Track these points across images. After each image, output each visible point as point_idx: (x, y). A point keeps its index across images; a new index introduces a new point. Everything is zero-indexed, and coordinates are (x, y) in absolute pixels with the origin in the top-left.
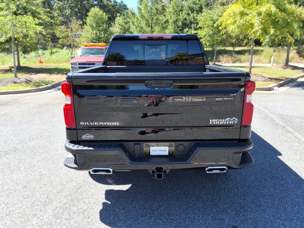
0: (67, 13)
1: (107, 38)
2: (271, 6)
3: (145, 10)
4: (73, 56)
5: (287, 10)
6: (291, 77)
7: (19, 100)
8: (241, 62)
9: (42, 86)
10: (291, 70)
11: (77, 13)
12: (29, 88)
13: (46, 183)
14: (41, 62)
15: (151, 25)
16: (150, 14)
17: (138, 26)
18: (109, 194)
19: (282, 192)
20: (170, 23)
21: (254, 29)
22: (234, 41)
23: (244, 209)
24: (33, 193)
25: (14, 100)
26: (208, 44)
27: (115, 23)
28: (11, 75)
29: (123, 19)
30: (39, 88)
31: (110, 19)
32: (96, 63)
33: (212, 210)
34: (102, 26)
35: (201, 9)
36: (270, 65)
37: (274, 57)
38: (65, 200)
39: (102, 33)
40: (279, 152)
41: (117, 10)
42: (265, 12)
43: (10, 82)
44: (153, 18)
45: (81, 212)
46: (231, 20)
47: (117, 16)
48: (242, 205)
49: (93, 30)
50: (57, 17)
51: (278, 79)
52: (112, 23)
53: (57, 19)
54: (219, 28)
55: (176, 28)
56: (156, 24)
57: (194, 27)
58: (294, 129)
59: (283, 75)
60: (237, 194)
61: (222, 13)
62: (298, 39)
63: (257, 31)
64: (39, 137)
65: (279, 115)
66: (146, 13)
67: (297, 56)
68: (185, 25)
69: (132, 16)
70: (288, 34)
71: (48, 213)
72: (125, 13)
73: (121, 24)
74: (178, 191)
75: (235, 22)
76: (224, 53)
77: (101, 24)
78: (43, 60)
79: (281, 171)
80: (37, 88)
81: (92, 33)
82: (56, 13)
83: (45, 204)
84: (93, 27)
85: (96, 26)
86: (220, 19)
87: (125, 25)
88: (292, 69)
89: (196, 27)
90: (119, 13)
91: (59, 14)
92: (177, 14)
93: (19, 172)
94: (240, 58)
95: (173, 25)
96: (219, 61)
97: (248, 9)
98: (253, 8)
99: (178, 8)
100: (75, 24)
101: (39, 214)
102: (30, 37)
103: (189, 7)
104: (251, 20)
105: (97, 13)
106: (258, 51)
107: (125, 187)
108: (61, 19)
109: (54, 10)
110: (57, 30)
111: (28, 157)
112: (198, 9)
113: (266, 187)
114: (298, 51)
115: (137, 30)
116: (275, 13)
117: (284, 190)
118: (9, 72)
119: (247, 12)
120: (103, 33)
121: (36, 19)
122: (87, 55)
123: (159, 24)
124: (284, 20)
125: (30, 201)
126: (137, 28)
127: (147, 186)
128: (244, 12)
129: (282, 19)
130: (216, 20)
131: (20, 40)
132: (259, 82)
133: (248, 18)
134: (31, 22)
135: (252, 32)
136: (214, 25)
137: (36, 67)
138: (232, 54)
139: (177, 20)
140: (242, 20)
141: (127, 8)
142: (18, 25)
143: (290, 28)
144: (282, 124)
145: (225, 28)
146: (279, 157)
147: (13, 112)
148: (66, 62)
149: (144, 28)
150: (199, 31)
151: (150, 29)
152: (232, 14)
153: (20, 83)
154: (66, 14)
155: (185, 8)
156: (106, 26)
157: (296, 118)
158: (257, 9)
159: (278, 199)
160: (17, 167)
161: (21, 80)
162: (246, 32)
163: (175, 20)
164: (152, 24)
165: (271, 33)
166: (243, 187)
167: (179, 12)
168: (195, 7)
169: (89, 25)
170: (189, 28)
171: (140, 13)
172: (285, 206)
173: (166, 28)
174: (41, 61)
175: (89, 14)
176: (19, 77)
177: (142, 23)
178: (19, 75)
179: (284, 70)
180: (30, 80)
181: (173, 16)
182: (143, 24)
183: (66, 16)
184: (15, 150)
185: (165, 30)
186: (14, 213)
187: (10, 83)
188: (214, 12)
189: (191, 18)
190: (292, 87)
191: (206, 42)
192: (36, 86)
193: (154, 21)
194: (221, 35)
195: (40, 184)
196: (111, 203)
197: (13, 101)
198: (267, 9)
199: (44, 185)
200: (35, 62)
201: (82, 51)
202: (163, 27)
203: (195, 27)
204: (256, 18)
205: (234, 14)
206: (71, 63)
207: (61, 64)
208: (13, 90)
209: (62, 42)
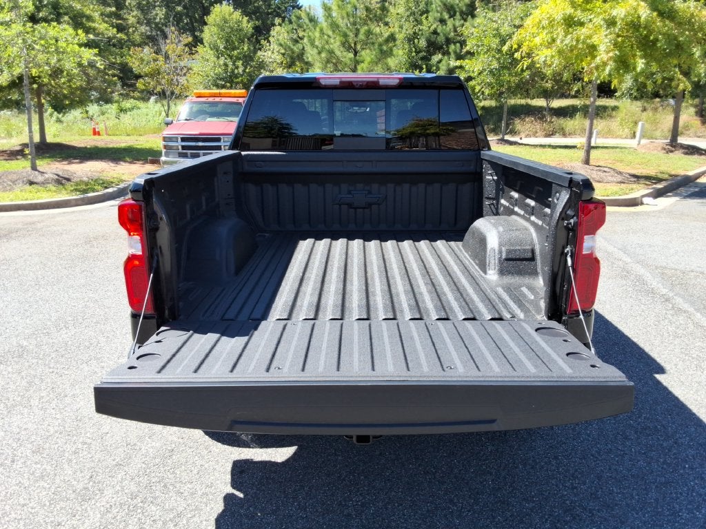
0: (158, 17)
1: (250, 76)
2: (638, 5)
3: (340, 11)
4: (170, 119)
5: (678, 13)
6: (683, 174)
7: (39, 226)
8: (564, 135)
9: (94, 191)
10: (683, 155)
11: (181, 16)
12: (63, 196)
13: (89, 441)
14: (96, 133)
15: (353, 45)
16: (351, 20)
17: (323, 48)
18: (241, 471)
19: (665, 469)
20: (398, 42)
21: (598, 58)
22: (549, 85)
23: (572, 515)
24: (57, 466)
25: (27, 224)
26: (487, 92)
27: (269, 42)
28: (22, 165)
29: (288, 32)
30: (88, 197)
31: (257, 30)
32: (222, 137)
33: (494, 518)
34: (238, 49)
35: (471, 9)
36: (633, 143)
37: (643, 125)
38: (133, 488)
39: (240, 63)
40: (658, 364)
41: (275, 11)
42: (623, 19)
43: (20, 181)
44: (358, 30)
45: (171, 520)
46: (543, 36)
47: (274, 25)
48: (568, 502)
49: (218, 58)
50: (134, 27)
51: (654, 179)
52: (263, 42)
53: (134, 32)
54: (513, 54)
55: (414, 54)
56: (365, 44)
57: (455, 52)
58: (692, 304)
59: (666, 169)
60: (555, 472)
61: (522, 19)
62: (701, 83)
63: (605, 64)
64: (81, 320)
65: (657, 268)
66: (343, 19)
67: (696, 122)
68: (434, 46)
69: (309, 24)
70: (677, 70)
71: (89, 520)
72: (294, 19)
73: (282, 43)
74: (410, 463)
75: (554, 40)
76: (525, 114)
77: (236, 44)
78: (101, 128)
79: (662, 414)
80: (82, 196)
81: (215, 64)
82: (133, 16)
83: (85, 497)
84: (217, 51)
85: (225, 48)
86: (516, 35)
87: (294, 45)
88: (686, 154)
89: (461, 52)
90: (279, 15)
91: (139, 19)
92: (416, 20)
93: (26, 410)
94: (564, 126)
95: (406, 46)
96: (513, 132)
97: (584, 10)
98: (595, 9)
99: (419, 6)
100: (175, 43)
101: (68, 522)
102: (67, 74)
103: (445, 5)
104: (590, 37)
105: (227, 17)
106: (605, 108)
107: (281, 454)
108: (144, 31)
109: (127, 8)
110: (132, 57)
111: (51, 370)
112: (464, 9)
113: (626, 454)
114: (699, 110)
115: (321, 58)
116: (647, 21)
117: (669, 465)
118: (19, 157)
119: (580, 18)
120: (242, 64)
121: (80, 32)
122: (201, 117)
123: (373, 43)
124: (670, 38)
125: (48, 486)
126: (320, 53)
127: (335, 450)
128: (575, 17)
129: (664, 34)
130: (507, 35)
131: (43, 81)
132: (608, 185)
133: (583, 32)
134: (69, 39)
135: (593, 65)
136: (502, 46)
137: (82, 145)
138: (544, 116)
139: (415, 33)
140: (569, 36)
141: (298, 5)
142: (37, 47)
143: (684, 57)
144: (664, 291)
145: (529, 55)
146: (658, 376)
147: (22, 255)
148: (155, 133)
149: (338, 53)
150: (467, 61)
151: (351, 55)
152: (545, 23)
153: (43, 183)
154: (155, 19)
155: (434, 6)
156: (249, 49)
157: (696, 277)
158: (605, 12)
159: (657, 487)
160: (23, 397)
161: (46, 176)
162: (578, 65)
163: (409, 34)
164: (355, 44)
165: (639, 69)
166: (570, 454)
167: (421, 15)
168: (458, 5)
169: (210, 45)
170: (444, 54)
171: (328, 17)
172: (674, 508)
173: (389, 53)
174: (97, 130)
175: (210, 19)
176: (41, 170)
177: (332, 41)
178: (42, 164)
179: (667, 155)
180: (67, 177)
181: (406, 25)
182: (335, 44)
183: (156, 24)
184: (21, 353)
185: (385, 58)
186: (7, 519)
187: (19, 184)
188: (502, 17)
189: (448, 29)
190: (685, 197)
191: (483, 87)
192: (80, 191)
193: (362, 36)
194: (519, 70)
195: (75, 443)
196: (245, 496)
197: (24, 229)
198: (628, 12)
199: (85, 446)
200: (82, 133)
201: (191, 108)
202: (381, 51)
203: (458, 51)
204: (604, 32)
205: (551, 22)
206: (164, 138)
207: (141, 138)
208: (27, 199)
209: (144, 85)
